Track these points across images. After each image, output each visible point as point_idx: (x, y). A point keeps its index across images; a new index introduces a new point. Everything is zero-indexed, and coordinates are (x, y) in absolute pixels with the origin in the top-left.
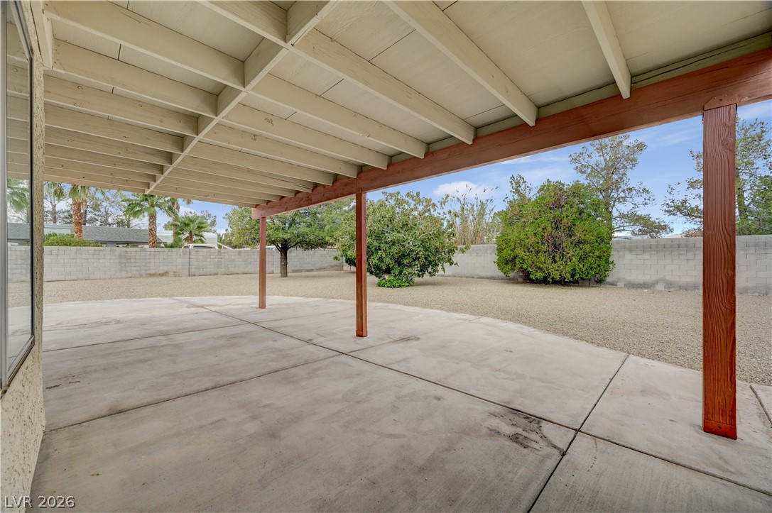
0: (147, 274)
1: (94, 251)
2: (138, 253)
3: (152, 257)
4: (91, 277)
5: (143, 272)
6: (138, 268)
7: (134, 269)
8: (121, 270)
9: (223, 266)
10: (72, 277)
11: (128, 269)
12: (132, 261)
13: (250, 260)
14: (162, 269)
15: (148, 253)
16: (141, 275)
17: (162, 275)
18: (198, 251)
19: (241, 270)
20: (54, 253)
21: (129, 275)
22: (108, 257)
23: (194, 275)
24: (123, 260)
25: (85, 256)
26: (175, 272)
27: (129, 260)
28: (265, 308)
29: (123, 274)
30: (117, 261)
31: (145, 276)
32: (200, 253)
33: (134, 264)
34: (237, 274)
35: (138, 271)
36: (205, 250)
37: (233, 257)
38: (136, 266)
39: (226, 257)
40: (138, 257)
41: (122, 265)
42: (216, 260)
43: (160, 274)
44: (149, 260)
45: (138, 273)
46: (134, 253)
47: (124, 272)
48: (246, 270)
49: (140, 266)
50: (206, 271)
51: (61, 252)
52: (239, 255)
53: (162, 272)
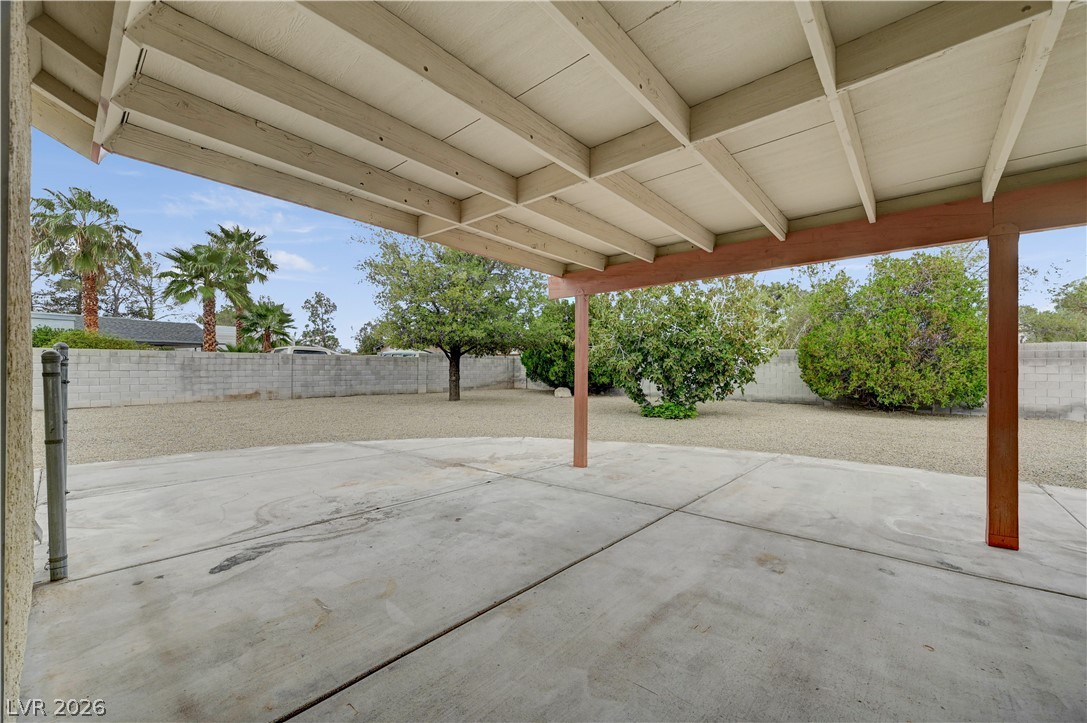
0: (226, 396)
1: (141, 356)
2: (213, 361)
3: (234, 367)
4: (136, 401)
5: (219, 393)
6: (211, 386)
7: (205, 387)
8: (184, 390)
9: (343, 383)
10: (104, 403)
11: (196, 387)
12: (203, 373)
13: (382, 373)
14: (249, 389)
15: (228, 361)
16: (217, 397)
17: (249, 397)
18: (305, 358)
19: (369, 388)
21: (197, 397)
22: (163, 368)
23: (300, 397)
24: (188, 373)
25: (124, 366)
26: (270, 392)
27: (197, 374)
28: (586, 466)
29: (188, 397)
30: (177, 374)
31: (222, 398)
32: (309, 361)
33: (205, 380)
34: (365, 394)
35: (212, 390)
36: (315, 355)
37: (358, 368)
38: (208, 383)
39: (348, 367)
40: (211, 367)
41: (186, 381)
42: (333, 372)
43: (246, 396)
44: (229, 373)
45: (211, 394)
46: (204, 362)
47: (189, 393)
48: (377, 389)
49: (215, 383)
50: (318, 390)
51: (83, 359)
52: (368, 364)
53: (251, 392)
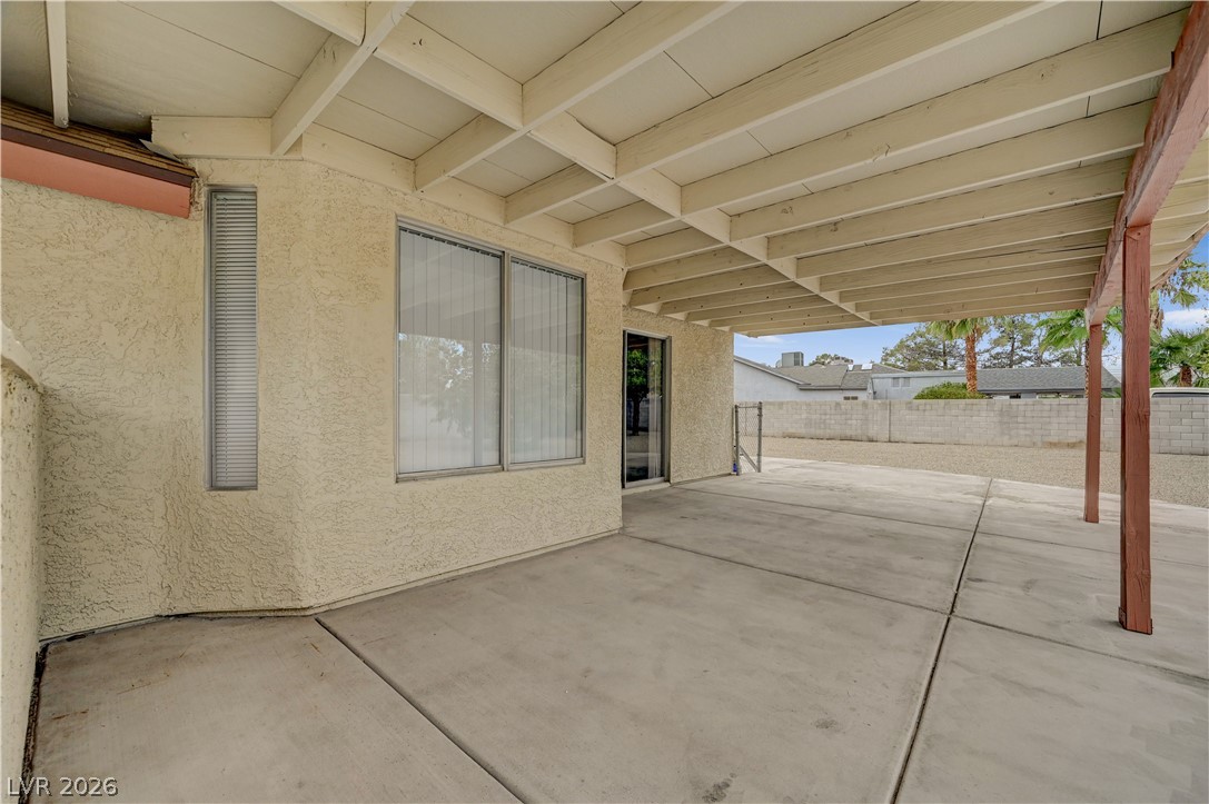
0: (1043, 443)
2: (1030, 408)
3: (1054, 413)
4: (962, 441)
5: (1037, 439)
6: (1027, 432)
7: (1022, 432)
8: (1002, 434)
10: (940, 440)
11: (1013, 432)
12: (1020, 419)
14: (1074, 437)
15: (1046, 408)
16: (1034, 443)
17: (1072, 445)
20: (921, 407)
21: (1015, 441)
22: (984, 414)
24: (1006, 419)
25: (954, 412)
27: (1015, 419)
28: (1097, 522)
29: (1006, 440)
30: (996, 419)
31: (1040, 444)
33: (1022, 425)
35: (1029, 436)
38: (1025, 429)
40: (1028, 414)
41: (1004, 426)
43: (1068, 445)
44: (1048, 420)
45: (1028, 439)
46: (1022, 408)
47: (1007, 437)
49: (1032, 429)
51: (928, 407)
53: (1074, 440)
